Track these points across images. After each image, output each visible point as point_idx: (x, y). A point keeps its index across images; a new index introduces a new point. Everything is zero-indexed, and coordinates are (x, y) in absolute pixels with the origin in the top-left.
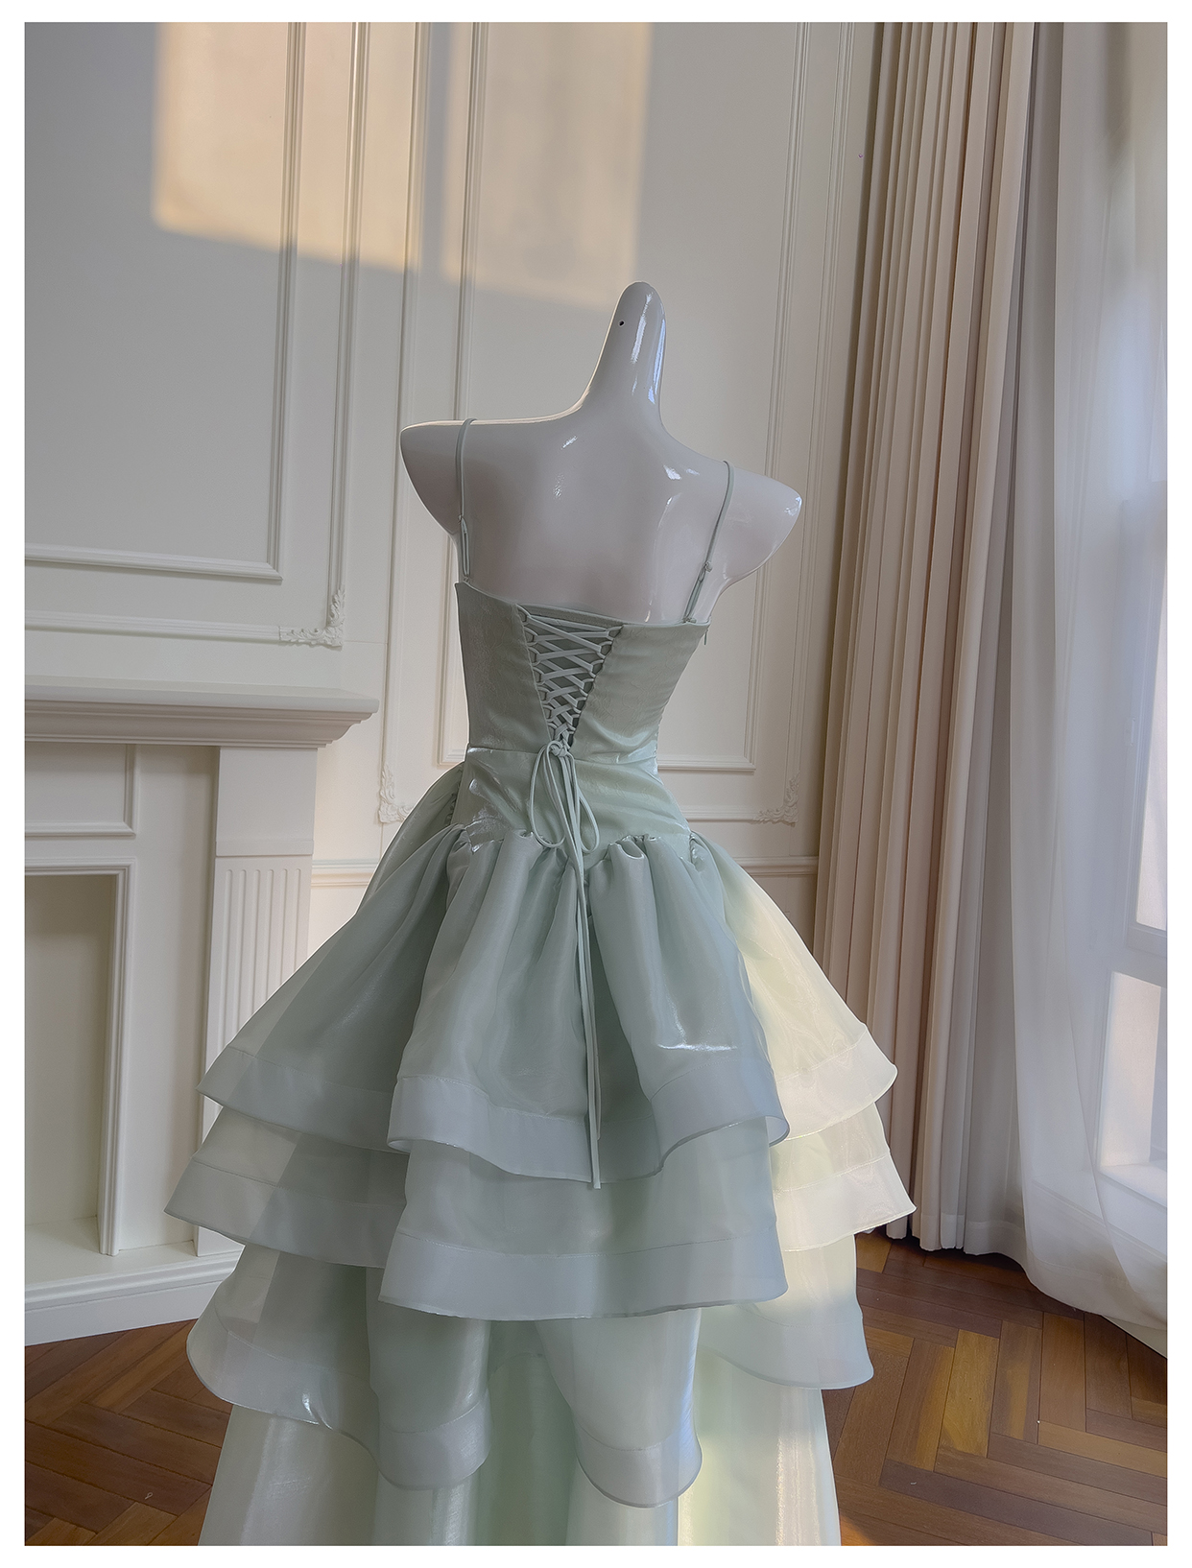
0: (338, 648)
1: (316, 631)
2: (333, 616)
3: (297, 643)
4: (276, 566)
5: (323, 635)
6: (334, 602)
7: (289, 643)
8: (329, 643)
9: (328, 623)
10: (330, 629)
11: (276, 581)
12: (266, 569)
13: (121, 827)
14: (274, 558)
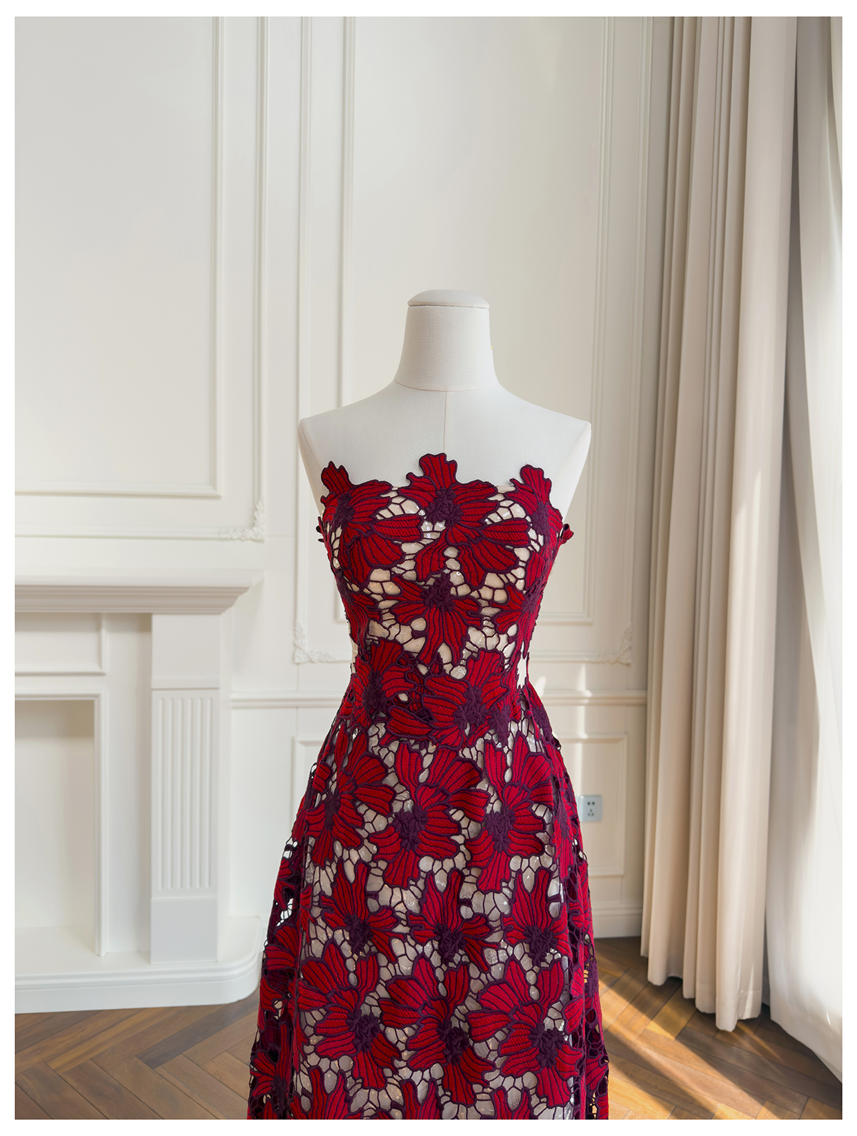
0: (261, 541)
1: (244, 530)
2: (255, 519)
3: (232, 539)
4: (215, 487)
5: (250, 534)
6: (256, 509)
7: (226, 539)
8: (254, 538)
9: (253, 525)
10: (255, 529)
11: (217, 497)
12: (209, 490)
13: (95, 668)
14: (213, 482)
